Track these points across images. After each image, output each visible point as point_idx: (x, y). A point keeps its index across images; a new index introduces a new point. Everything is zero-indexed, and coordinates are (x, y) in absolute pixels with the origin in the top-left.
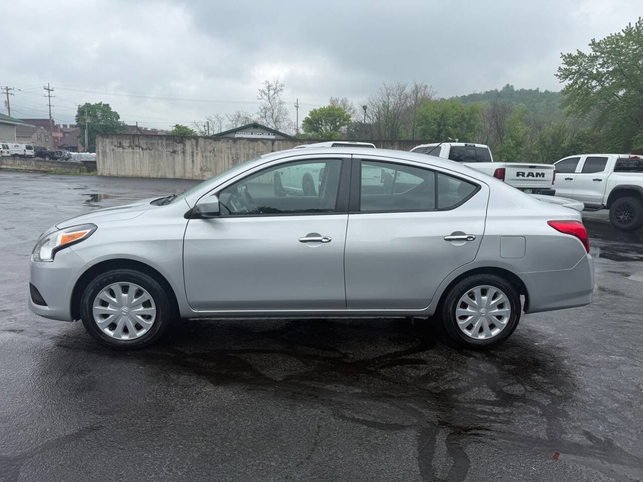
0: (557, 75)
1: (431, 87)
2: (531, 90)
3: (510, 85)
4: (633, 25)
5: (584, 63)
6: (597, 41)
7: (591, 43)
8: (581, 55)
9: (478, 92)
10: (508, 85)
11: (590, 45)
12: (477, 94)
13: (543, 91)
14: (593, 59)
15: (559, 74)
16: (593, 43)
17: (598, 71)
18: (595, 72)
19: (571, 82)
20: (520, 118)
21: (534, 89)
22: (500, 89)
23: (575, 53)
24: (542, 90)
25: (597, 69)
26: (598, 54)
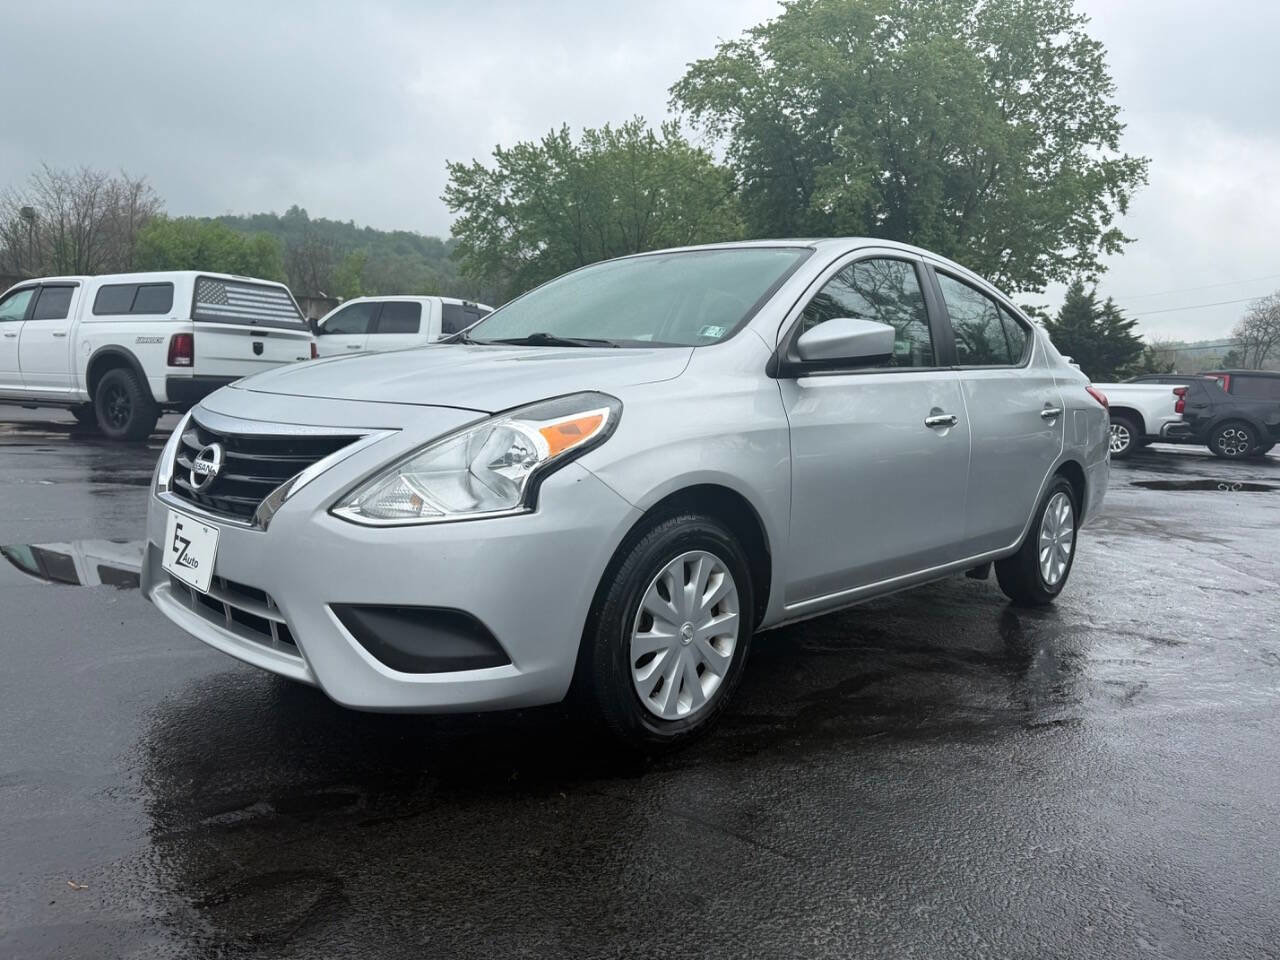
0: (444, 199)
1: (150, 188)
2: (339, 224)
3: (300, 208)
4: (557, 134)
5: (484, 185)
6: (504, 150)
7: (496, 152)
8: (479, 169)
9: (236, 213)
10: (295, 208)
11: (494, 154)
12: (235, 217)
13: (362, 227)
14: (499, 179)
15: (448, 197)
16: (499, 153)
17: (508, 203)
18: (502, 202)
19: (468, 215)
20: (357, 273)
21: (346, 221)
22: (281, 214)
23: (469, 166)
24: (361, 225)
25: (506, 198)
26: (506, 172)
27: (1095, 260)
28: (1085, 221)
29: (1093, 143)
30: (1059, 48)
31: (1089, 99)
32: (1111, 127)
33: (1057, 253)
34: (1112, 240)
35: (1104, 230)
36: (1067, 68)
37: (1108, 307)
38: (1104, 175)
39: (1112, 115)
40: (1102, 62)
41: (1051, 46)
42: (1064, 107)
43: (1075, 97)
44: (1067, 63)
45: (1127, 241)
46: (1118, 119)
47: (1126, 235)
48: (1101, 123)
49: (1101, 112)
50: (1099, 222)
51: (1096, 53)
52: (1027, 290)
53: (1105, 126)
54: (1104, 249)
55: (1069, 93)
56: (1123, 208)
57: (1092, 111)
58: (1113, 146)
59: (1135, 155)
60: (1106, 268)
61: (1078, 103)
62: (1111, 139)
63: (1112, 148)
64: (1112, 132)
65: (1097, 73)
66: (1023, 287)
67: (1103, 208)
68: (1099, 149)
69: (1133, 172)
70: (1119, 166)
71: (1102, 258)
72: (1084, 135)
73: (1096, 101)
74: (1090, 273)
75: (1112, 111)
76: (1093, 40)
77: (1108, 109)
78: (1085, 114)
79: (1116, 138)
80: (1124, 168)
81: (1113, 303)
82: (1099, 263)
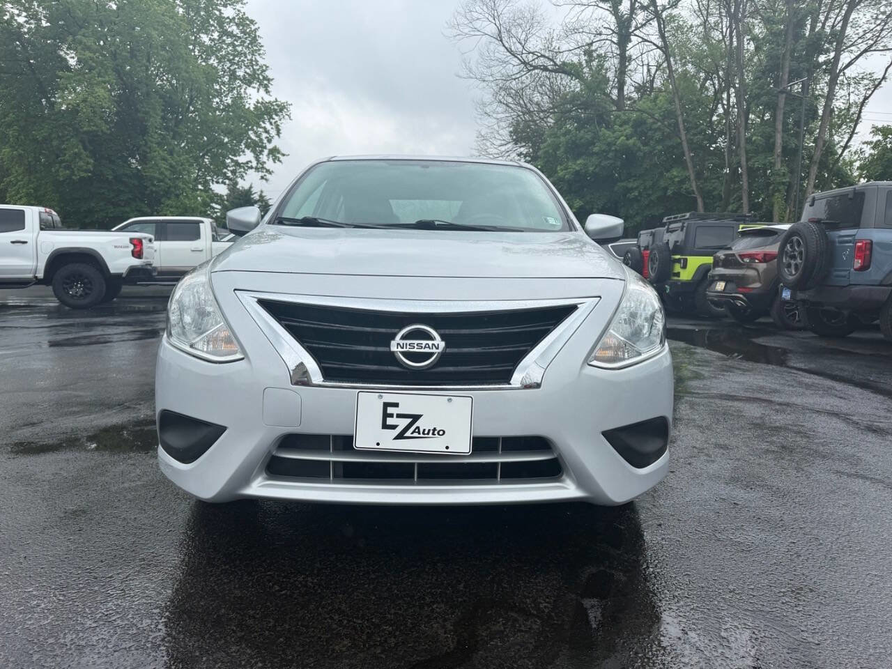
27: (265, 166)
28: (257, 139)
29: (254, 88)
30: (228, 18)
31: (249, 57)
32: (265, 78)
33: (235, 158)
34: (274, 153)
35: (270, 146)
36: (235, 33)
37: (261, 196)
38: (263, 109)
39: (264, 71)
40: (257, 34)
41: (223, 15)
42: (233, 59)
43: (240, 54)
44: (234, 29)
45: (284, 155)
46: (268, 74)
47: (283, 151)
48: (258, 75)
49: (258, 67)
50: (265, 141)
51: (253, 28)
52: (217, 182)
53: (261, 77)
54: (271, 159)
55: (236, 50)
56: (278, 133)
57: (252, 66)
58: (267, 92)
59: (282, 99)
60: (273, 172)
61: (242, 58)
62: (265, 87)
63: (267, 93)
64: (265, 82)
65: (254, 40)
66: (215, 180)
67: (267, 132)
68: (258, 92)
69: (281, 110)
70: (273, 105)
71: (270, 164)
72: (248, 81)
73: (254, 59)
74: (263, 174)
75: (264, 68)
76: (250, 18)
77: (261, 67)
78: (247, 67)
79: (269, 87)
80: (276, 107)
81: (264, 194)
82: (268, 168)
